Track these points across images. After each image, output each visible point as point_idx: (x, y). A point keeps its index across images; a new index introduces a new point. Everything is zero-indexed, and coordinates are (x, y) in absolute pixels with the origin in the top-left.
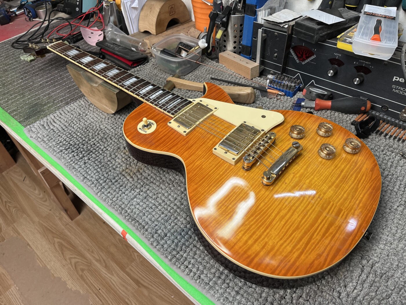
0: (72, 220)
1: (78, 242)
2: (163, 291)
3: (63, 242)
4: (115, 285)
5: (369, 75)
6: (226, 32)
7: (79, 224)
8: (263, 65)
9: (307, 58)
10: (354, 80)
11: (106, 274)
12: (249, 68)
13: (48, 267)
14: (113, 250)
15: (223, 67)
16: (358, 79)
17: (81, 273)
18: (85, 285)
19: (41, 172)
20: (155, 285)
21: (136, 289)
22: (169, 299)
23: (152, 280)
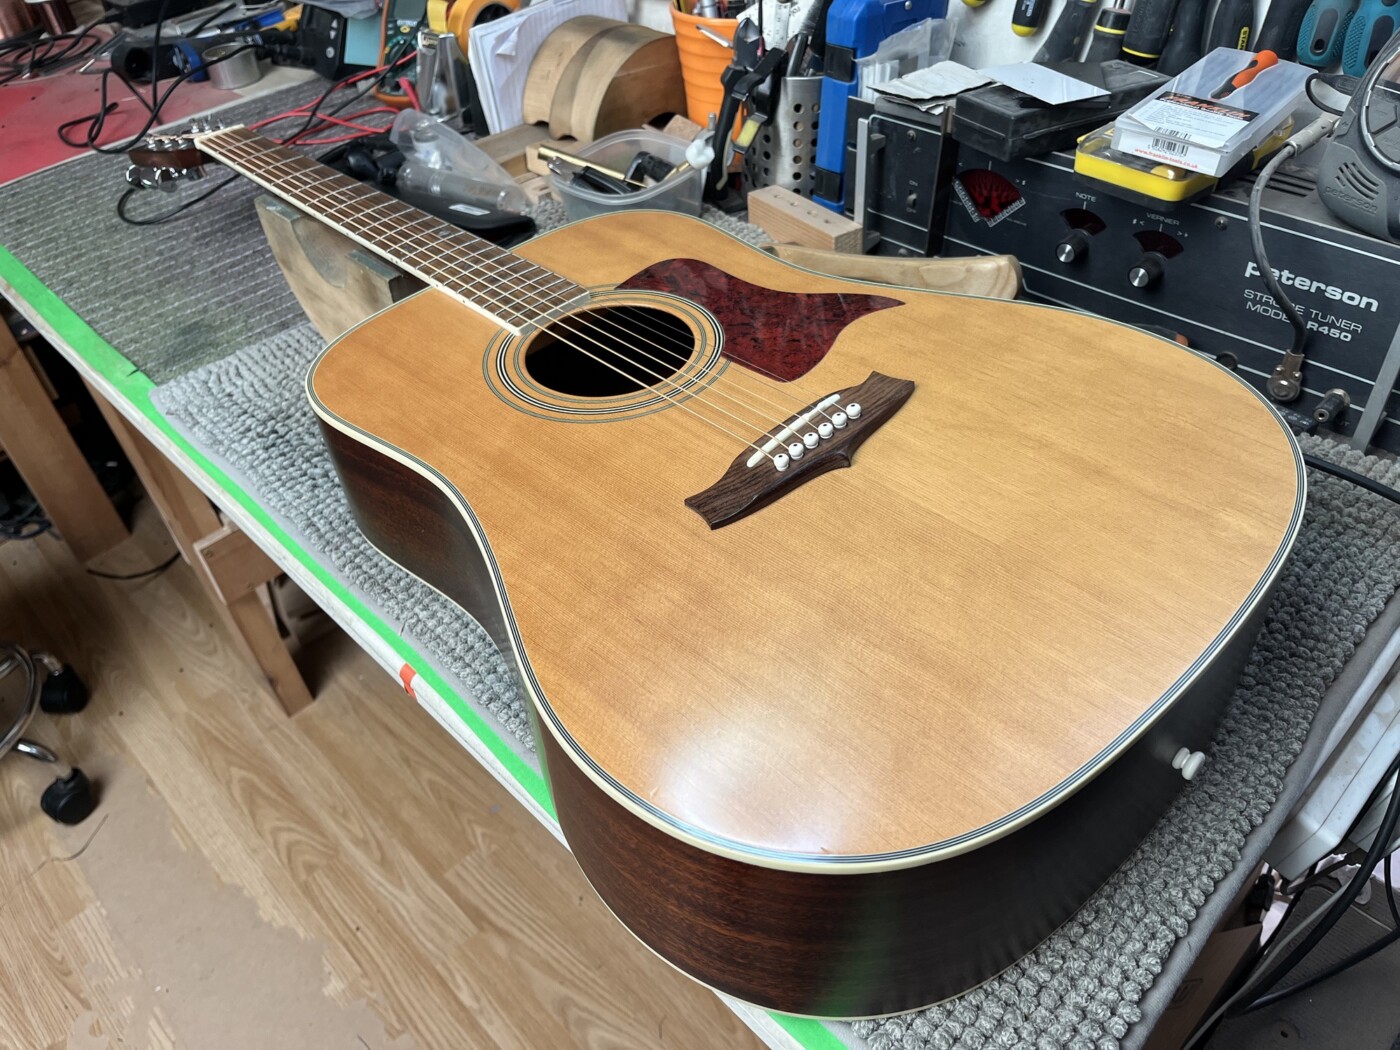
0: (289, 714)
1: (303, 782)
2: (553, 947)
3: (256, 780)
4: (407, 918)
5: (1177, 259)
6: (770, 128)
7: (309, 729)
8: (877, 230)
9: (1004, 206)
10: (1131, 275)
11: (380, 884)
12: (831, 238)
13: (206, 852)
14: (408, 812)
15: (758, 235)
16: (1142, 271)
17: (303, 876)
18: (315, 913)
19: (202, 551)
20: (530, 927)
21: (470, 934)
22: (571, 973)
23: (524, 911)
